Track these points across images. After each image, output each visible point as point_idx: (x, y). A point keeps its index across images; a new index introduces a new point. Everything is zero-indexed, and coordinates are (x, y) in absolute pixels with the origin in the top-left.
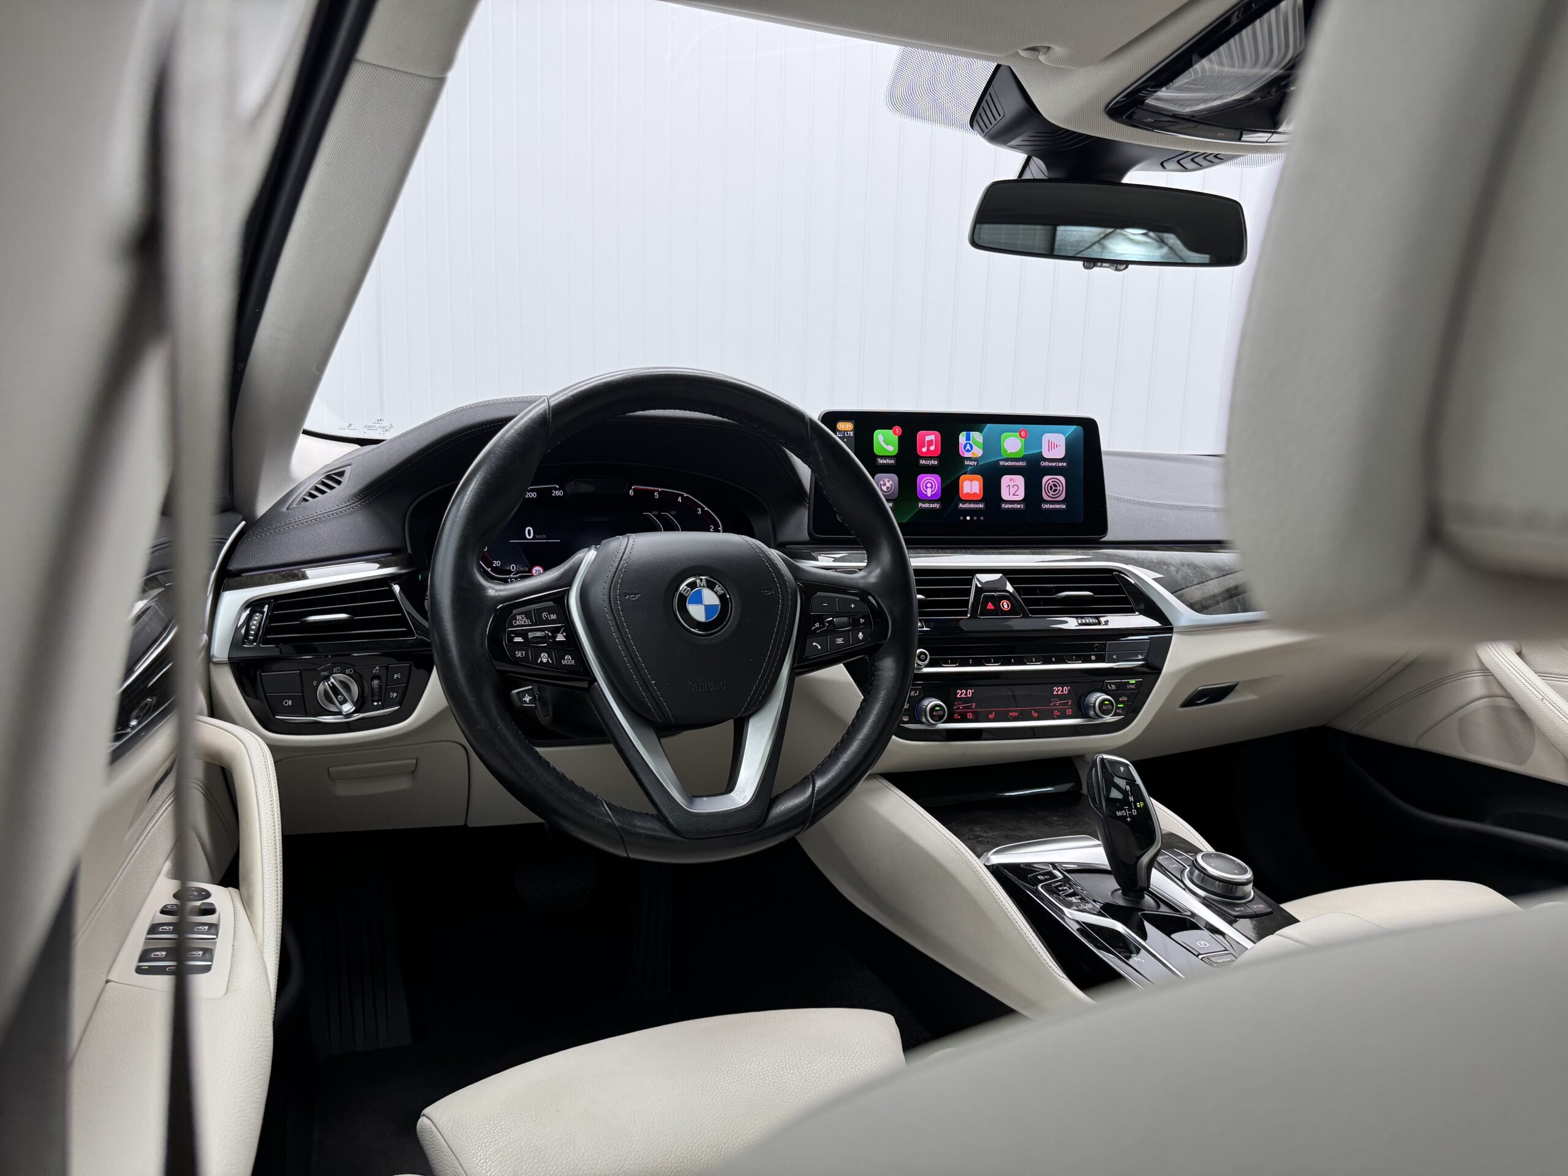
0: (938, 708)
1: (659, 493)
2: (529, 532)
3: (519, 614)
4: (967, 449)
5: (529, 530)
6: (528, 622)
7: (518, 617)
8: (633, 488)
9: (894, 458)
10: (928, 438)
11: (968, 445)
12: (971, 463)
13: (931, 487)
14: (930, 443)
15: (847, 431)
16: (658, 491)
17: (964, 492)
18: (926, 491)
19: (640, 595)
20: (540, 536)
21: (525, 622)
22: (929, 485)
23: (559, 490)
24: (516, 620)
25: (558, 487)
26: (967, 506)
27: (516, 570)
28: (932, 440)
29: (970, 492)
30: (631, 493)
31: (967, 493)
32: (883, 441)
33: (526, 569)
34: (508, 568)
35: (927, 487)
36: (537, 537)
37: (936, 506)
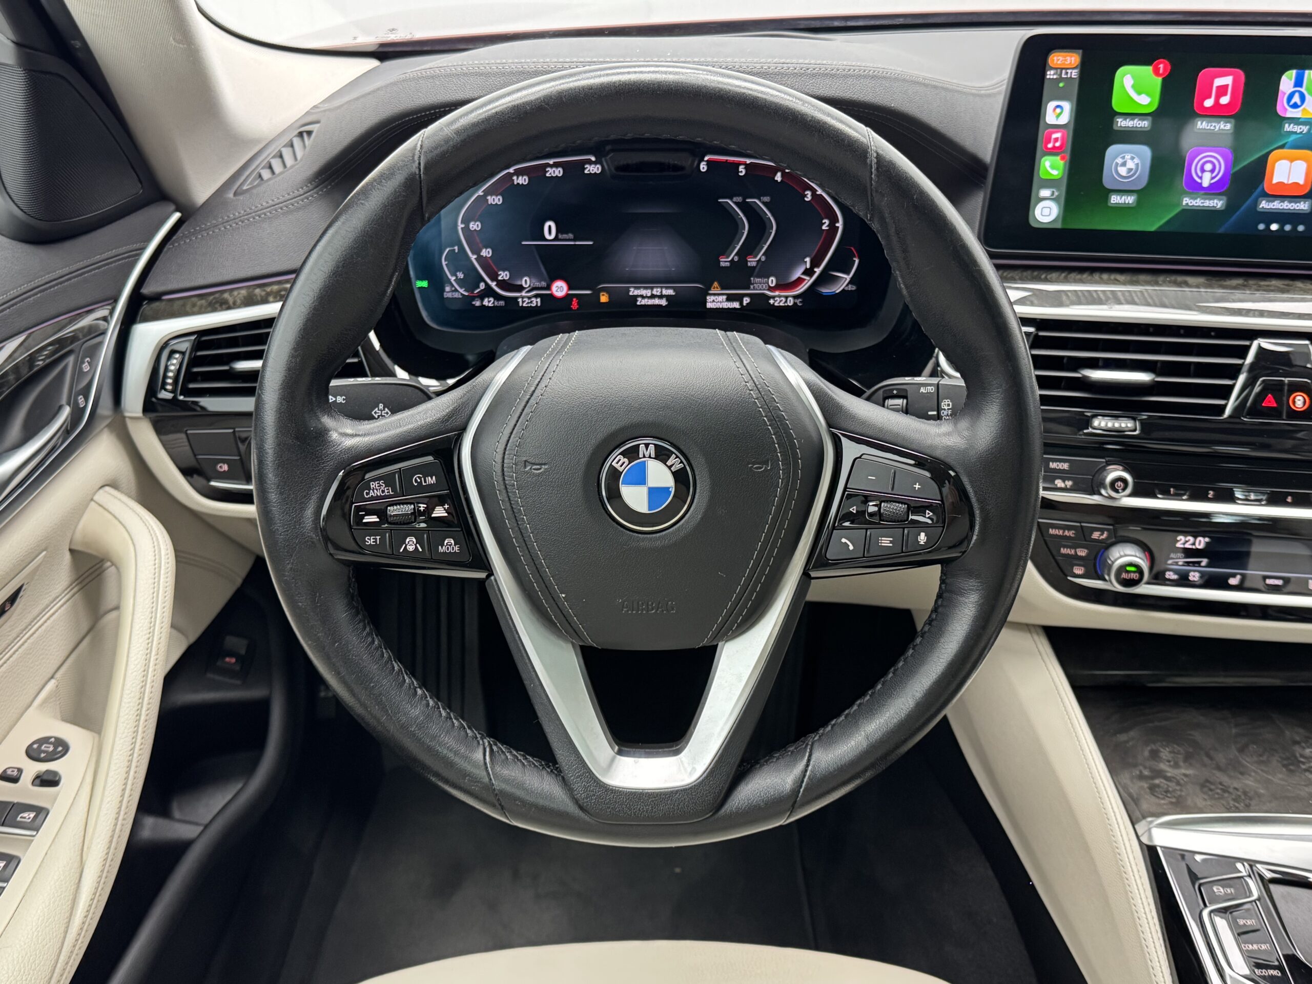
0: (1133, 569)
1: (747, 166)
2: (550, 229)
3: (374, 480)
4: (1292, 102)
5: (550, 227)
6: (388, 491)
7: (373, 485)
8: (706, 158)
9: (1150, 118)
10: (1219, 82)
11: (1297, 95)
12: (1297, 129)
13: (1212, 171)
14: (1222, 90)
15: (1067, 69)
16: (745, 164)
17: (1275, 181)
18: (1201, 178)
19: (546, 467)
20: (565, 236)
21: (383, 491)
22: (1208, 167)
23: (595, 163)
24: (369, 489)
25: (593, 159)
26: (1277, 205)
27: (529, 286)
28: (1227, 86)
29: (1286, 182)
30: (703, 167)
31: (1280, 184)
32: (1133, 87)
33: (544, 284)
34: (519, 283)
35: (1203, 171)
36: (560, 236)
37: (1218, 203)
